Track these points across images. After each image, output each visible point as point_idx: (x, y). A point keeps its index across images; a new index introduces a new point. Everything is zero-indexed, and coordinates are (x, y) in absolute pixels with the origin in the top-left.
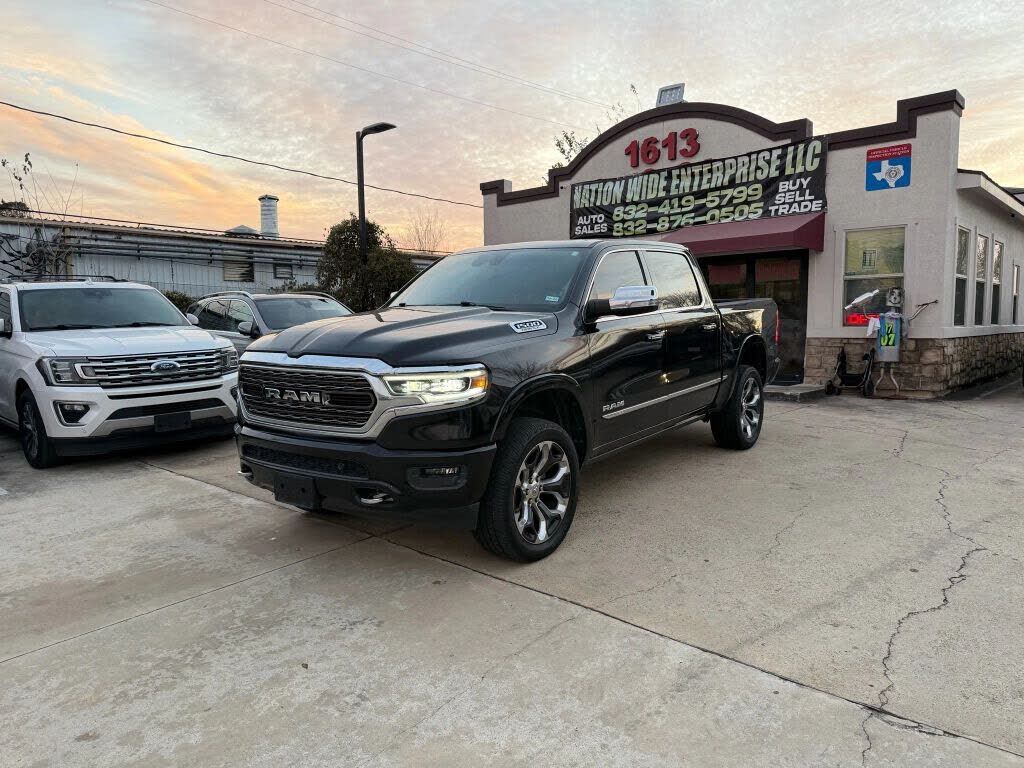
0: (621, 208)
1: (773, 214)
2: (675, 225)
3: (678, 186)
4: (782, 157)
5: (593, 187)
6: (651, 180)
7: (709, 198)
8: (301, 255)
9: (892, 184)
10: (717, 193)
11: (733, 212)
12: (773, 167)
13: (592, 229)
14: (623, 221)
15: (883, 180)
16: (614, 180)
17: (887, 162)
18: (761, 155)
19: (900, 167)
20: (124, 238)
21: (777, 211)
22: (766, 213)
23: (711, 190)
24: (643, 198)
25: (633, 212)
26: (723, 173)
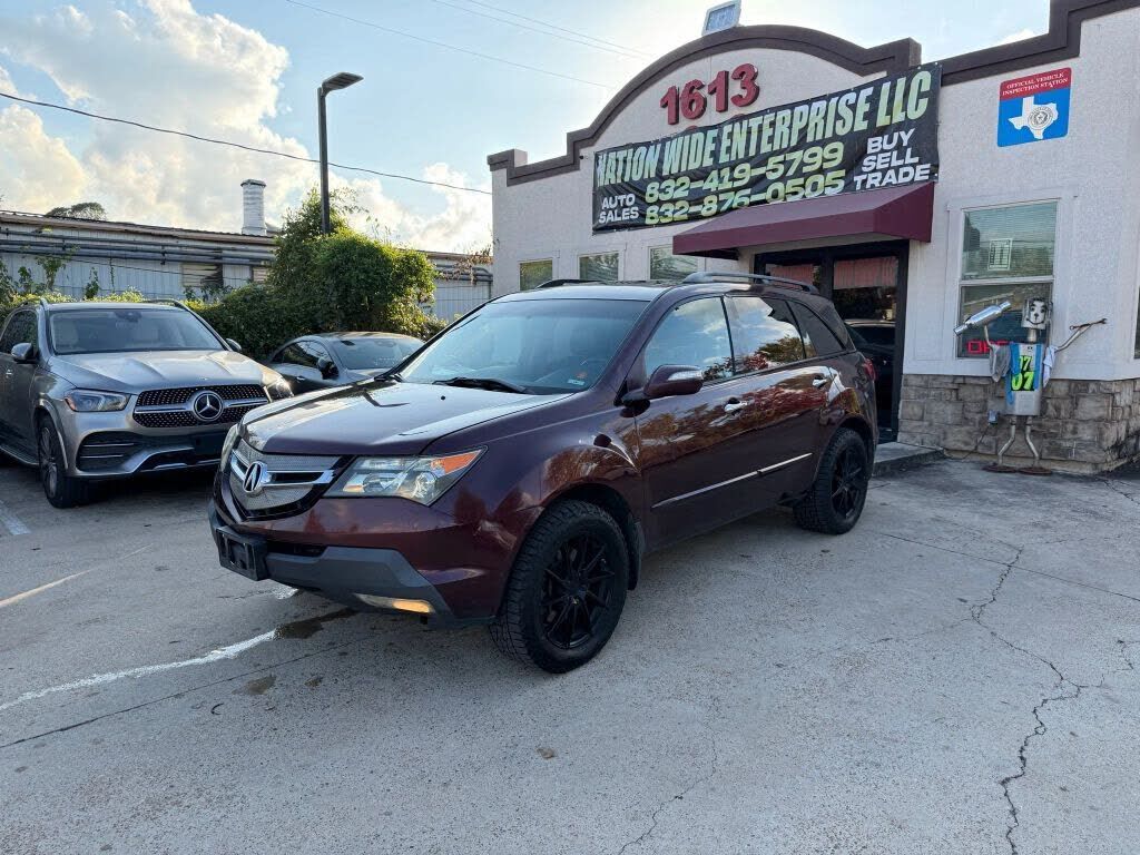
0: (656, 185)
1: (858, 187)
3: (729, 150)
4: (873, 101)
5: (621, 155)
7: (770, 166)
9: (1038, 134)
10: (781, 158)
11: (803, 186)
12: (859, 117)
13: (619, 215)
14: (659, 203)
15: (1025, 128)
16: (647, 145)
18: (844, 98)
19: (1052, 106)
21: (864, 182)
22: (850, 186)
23: (774, 155)
24: (683, 169)
25: (670, 190)
26: (790, 127)
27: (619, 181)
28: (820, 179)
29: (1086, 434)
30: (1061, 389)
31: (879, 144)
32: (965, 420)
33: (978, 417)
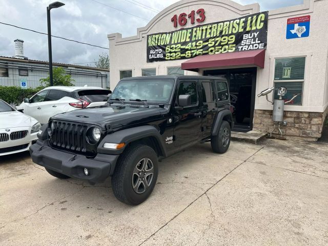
0: (169, 46)
1: (240, 50)
2: (194, 54)
3: (195, 36)
4: (245, 22)
5: (157, 36)
6: (183, 33)
7: (209, 42)
8: (32, 66)
9: (300, 36)
10: (213, 40)
11: (221, 49)
12: (241, 27)
13: (156, 56)
14: (170, 52)
15: (295, 34)
16: (166, 33)
17: (297, 24)
18: (235, 21)
19: (304, 27)
21: (242, 48)
22: (237, 50)
23: (211, 38)
24: (179, 42)
25: (174, 49)
26: (217, 30)
27: (156, 45)
28: (227, 47)
29: (314, 129)
30: (306, 115)
31: (247, 37)
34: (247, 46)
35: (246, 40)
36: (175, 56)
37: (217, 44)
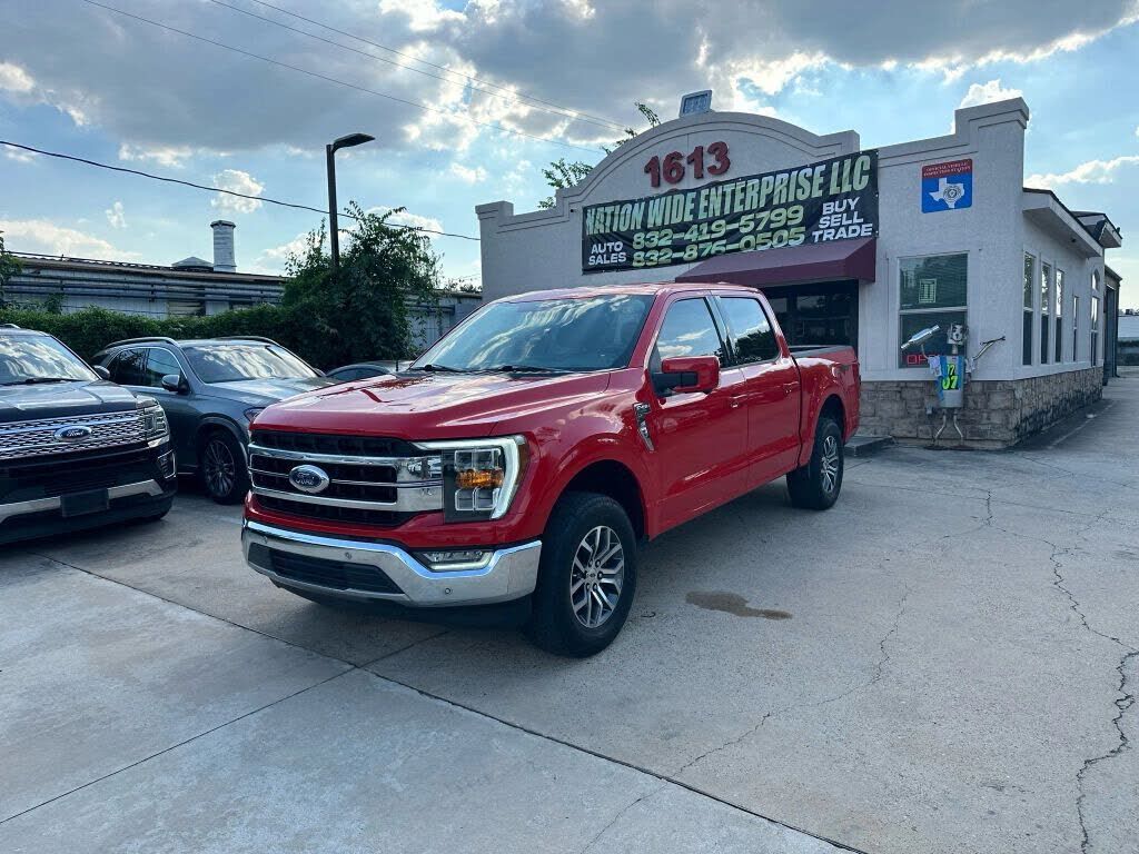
0: (642, 235)
1: (817, 240)
2: (706, 252)
3: (706, 209)
4: (827, 174)
5: (609, 210)
6: (675, 201)
7: (742, 222)
8: (262, 291)
9: (952, 205)
10: (752, 216)
11: (771, 239)
12: (816, 186)
13: (608, 259)
14: (645, 250)
15: (942, 201)
16: (633, 202)
17: (945, 179)
18: (803, 172)
19: (960, 186)
20: (43, 273)
21: (821, 236)
22: (809, 239)
23: (745, 213)
24: (667, 223)
25: (655, 240)
26: (759, 192)
27: (608, 231)
28: (785, 233)
29: (997, 419)
30: (977, 388)
31: (832, 208)
32: (908, 414)
33: (917, 411)
34: (833, 231)
35: (830, 215)
36: (659, 257)
37: (760, 228)
